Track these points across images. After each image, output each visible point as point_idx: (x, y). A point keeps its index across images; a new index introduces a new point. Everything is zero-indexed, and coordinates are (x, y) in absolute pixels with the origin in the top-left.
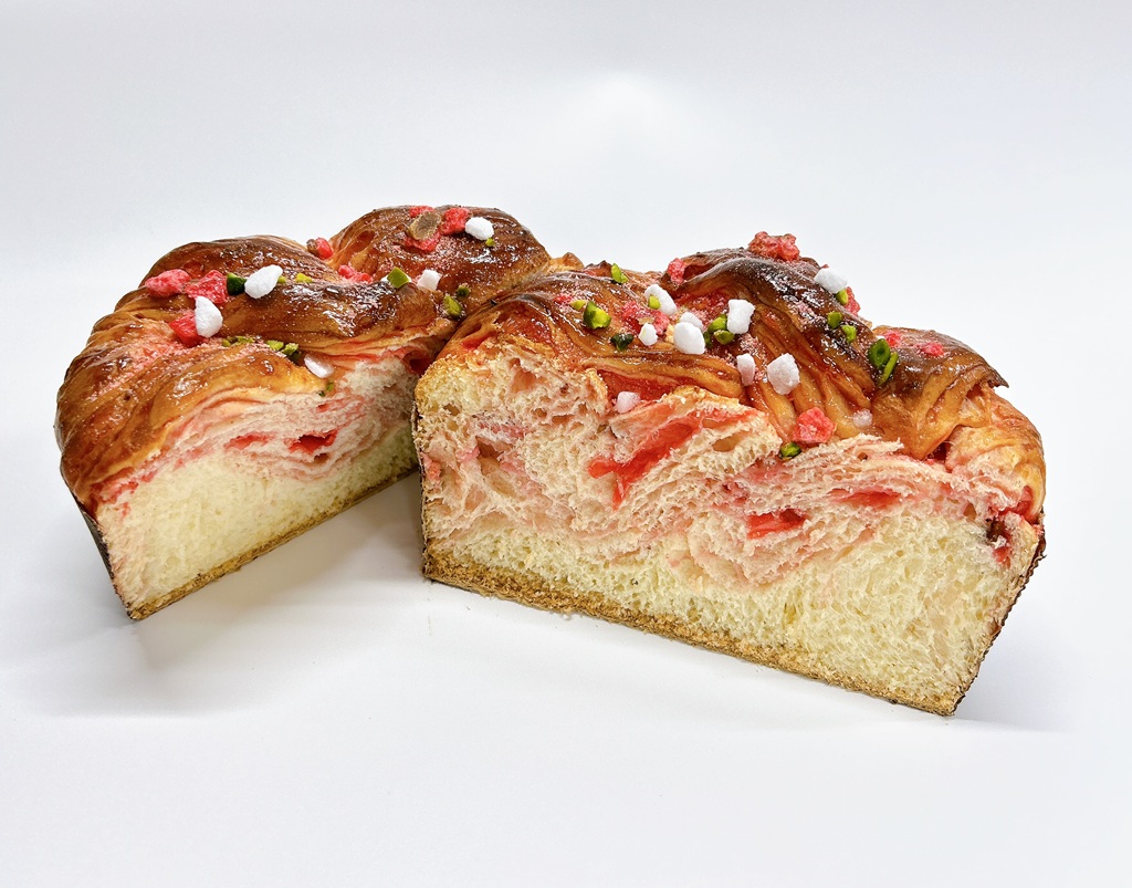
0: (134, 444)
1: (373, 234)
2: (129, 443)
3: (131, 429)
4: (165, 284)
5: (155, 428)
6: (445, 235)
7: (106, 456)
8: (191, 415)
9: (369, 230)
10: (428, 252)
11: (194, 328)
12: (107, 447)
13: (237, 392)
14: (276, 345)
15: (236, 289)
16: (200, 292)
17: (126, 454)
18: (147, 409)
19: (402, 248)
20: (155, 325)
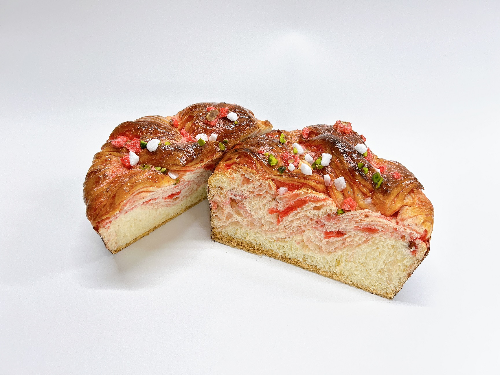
0: (110, 209)
1: (193, 117)
2: (108, 208)
3: (108, 204)
4: (118, 144)
5: (117, 204)
6: (220, 118)
7: (101, 213)
8: (129, 199)
9: (192, 115)
10: (213, 126)
11: (129, 162)
12: (101, 210)
13: (145, 189)
14: (158, 168)
15: (144, 147)
16: (131, 147)
17: (107, 213)
18: (114, 197)
19: (204, 123)
20: (115, 158)
